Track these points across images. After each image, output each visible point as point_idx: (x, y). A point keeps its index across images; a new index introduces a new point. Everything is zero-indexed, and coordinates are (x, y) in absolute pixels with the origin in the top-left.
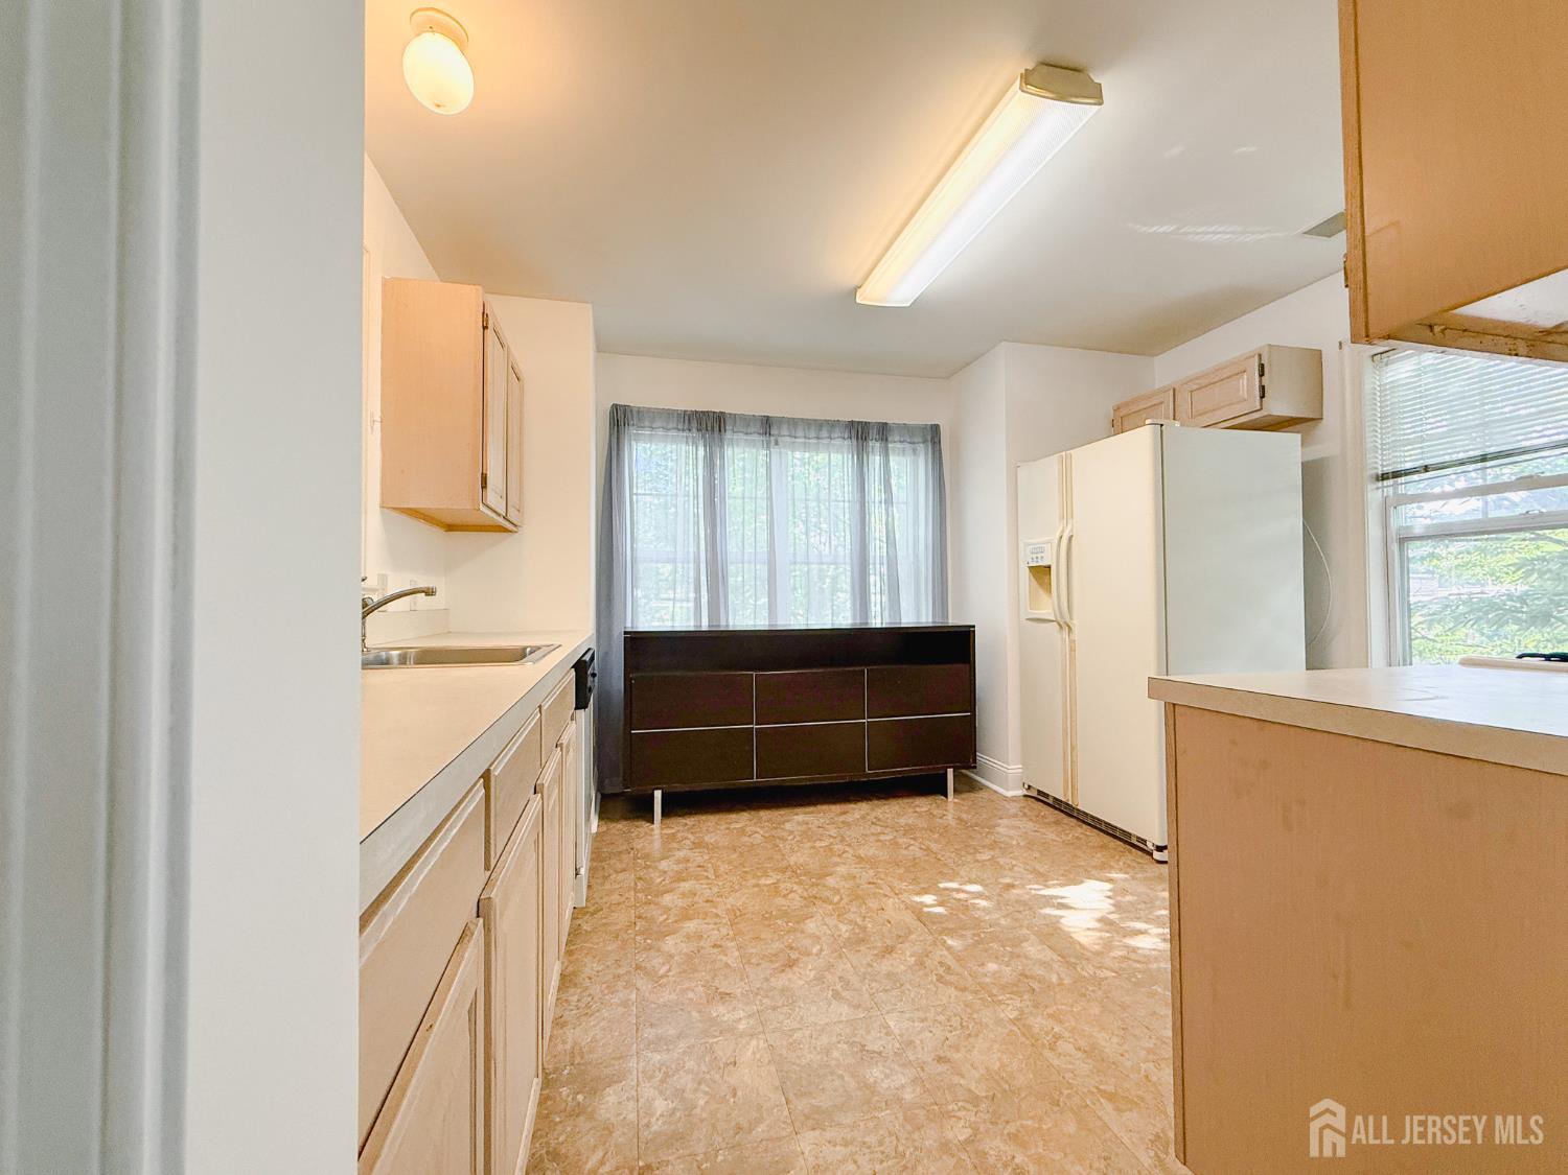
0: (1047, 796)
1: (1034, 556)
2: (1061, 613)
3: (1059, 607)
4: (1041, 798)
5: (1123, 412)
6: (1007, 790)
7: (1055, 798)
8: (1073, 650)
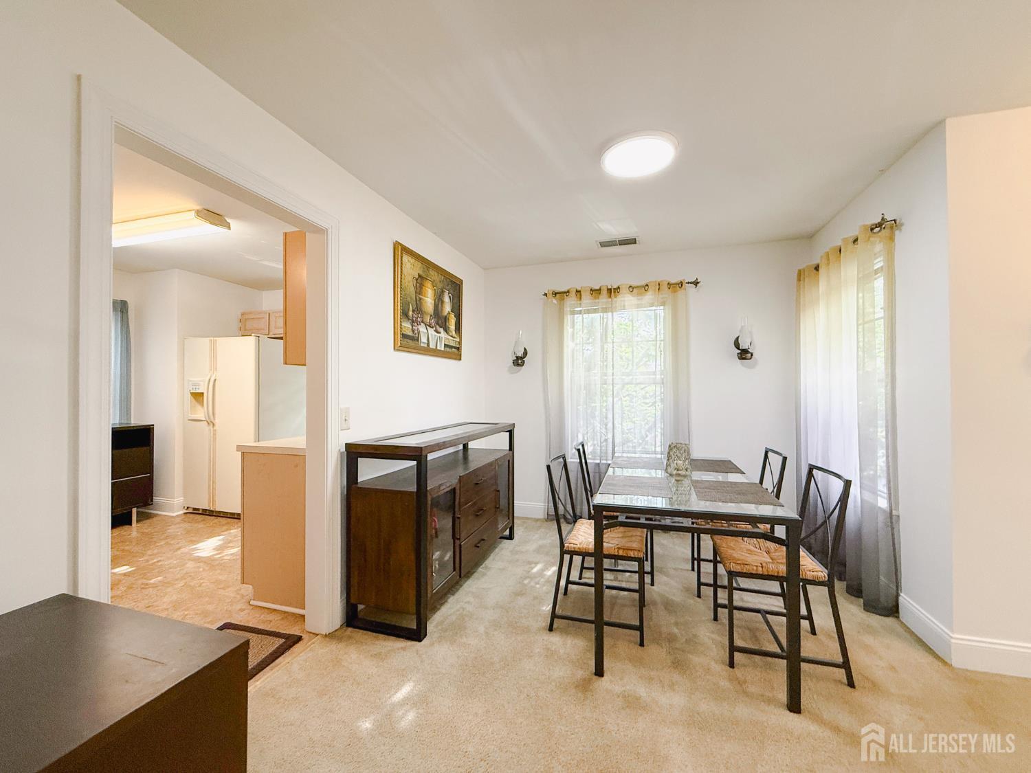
0: (198, 509)
1: (194, 387)
2: (209, 416)
3: (208, 413)
4: (196, 511)
5: (246, 317)
6: (173, 513)
7: (203, 510)
8: (214, 434)
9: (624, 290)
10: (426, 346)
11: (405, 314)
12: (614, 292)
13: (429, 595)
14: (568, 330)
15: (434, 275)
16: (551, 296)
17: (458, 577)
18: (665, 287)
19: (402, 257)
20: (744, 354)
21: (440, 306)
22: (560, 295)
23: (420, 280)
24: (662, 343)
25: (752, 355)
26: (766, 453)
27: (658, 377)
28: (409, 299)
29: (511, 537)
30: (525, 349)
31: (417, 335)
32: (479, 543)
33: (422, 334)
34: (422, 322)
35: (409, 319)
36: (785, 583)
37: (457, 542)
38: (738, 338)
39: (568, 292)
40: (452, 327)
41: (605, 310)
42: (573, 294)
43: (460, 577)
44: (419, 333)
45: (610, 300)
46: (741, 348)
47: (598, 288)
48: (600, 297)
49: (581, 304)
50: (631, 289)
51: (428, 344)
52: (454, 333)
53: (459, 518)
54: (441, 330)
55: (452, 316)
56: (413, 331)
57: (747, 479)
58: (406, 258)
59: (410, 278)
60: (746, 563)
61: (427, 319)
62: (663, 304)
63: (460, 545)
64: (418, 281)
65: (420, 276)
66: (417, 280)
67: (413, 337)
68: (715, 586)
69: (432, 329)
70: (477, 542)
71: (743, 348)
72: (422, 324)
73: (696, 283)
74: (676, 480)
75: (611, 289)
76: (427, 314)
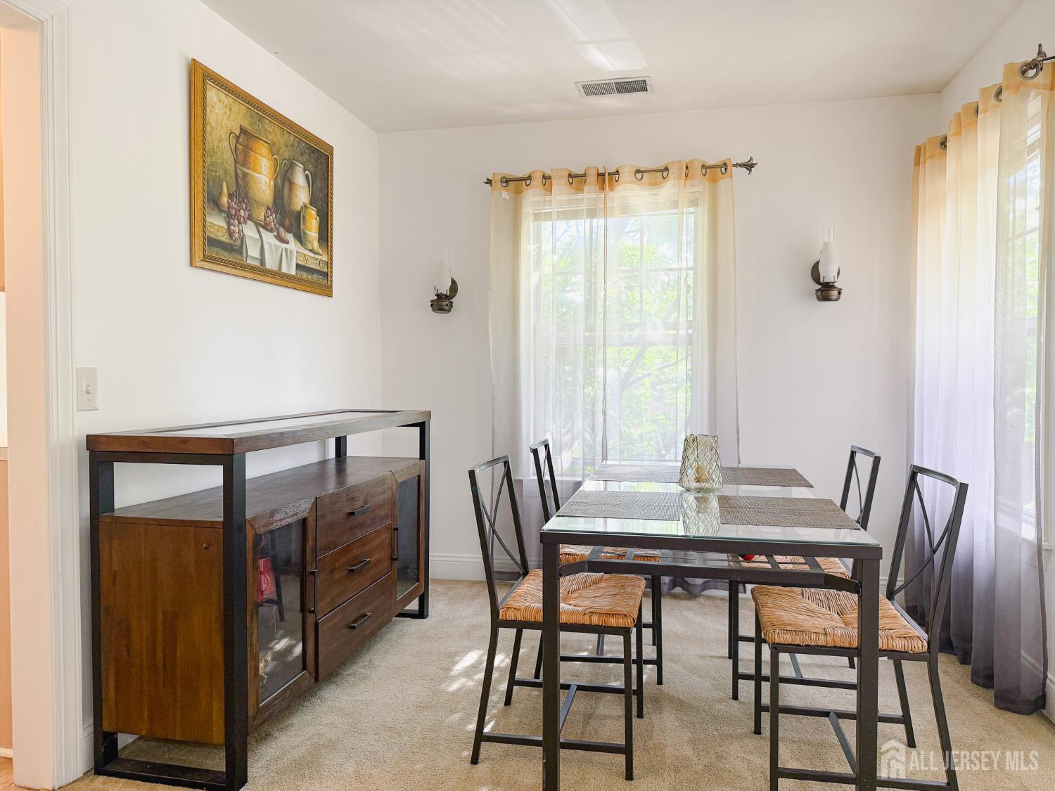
9: (626, 175)
10: (257, 263)
11: (213, 201)
12: (610, 180)
13: (251, 712)
14: (527, 248)
15: (274, 133)
16: (499, 184)
17: (313, 680)
18: (698, 170)
19: (204, 91)
20: (826, 291)
21: (286, 191)
22: (515, 183)
23: (244, 140)
24: (691, 273)
25: (839, 293)
26: (853, 454)
27: (682, 332)
28: (221, 173)
29: (422, 614)
30: (453, 282)
31: (238, 243)
32: (356, 621)
33: (248, 241)
34: (250, 218)
35: (221, 211)
36: (856, 659)
37: (310, 619)
38: (817, 264)
39: (530, 178)
40: (312, 231)
41: (592, 214)
42: (537, 181)
43: (316, 679)
44: (242, 239)
45: (602, 195)
46: (821, 281)
47: (583, 172)
48: (586, 188)
49: (550, 201)
50: (639, 176)
51: (262, 261)
52: (316, 244)
53: (313, 573)
54: (290, 237)
55: (313, 212)
56: (231, 234)
57: (814, 494)
58: (213, 94)
59: (224, 134)
60: (801, 629)
61: (260, 214)
62: (694, 203)
63: (317, 625)
64: (241, 140)
65: (243, 130)
66: (238, 138)
67: (231, 245)
68: (758, 678)
69: (271, 235)
70: (352, 618)
71: (826, 281)
72: (249, 223)
73: (749, 166)
74: (695, 498)
75: (603, 175)
76: (258, 204)
